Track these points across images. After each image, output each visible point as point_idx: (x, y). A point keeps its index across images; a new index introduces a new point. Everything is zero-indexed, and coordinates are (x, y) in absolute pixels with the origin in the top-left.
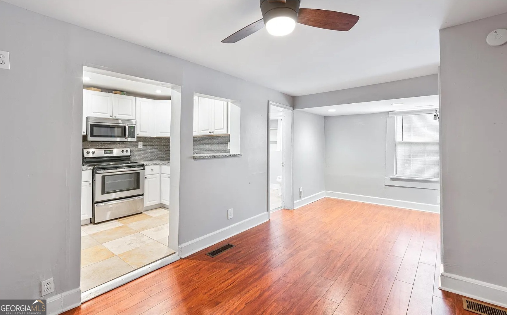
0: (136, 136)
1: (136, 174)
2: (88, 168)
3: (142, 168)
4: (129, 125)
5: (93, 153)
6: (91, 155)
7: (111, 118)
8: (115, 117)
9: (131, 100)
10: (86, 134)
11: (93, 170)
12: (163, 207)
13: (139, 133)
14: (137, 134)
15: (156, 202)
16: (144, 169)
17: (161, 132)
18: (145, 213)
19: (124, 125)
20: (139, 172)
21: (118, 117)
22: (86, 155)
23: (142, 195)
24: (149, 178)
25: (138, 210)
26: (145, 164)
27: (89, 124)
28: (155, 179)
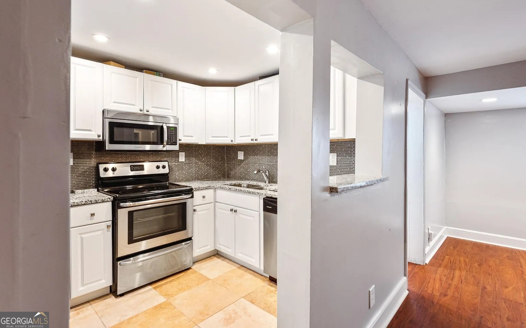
0: (178, 142)
1: (181, 205)
2: (106, 197)
3: (190, 196)
4: (168, 125)
5: (114, 170)
6: (110, 174)
7: (141, 112)
8: (147, 112)
9: (169, 84)
10: (101, 138)
11: (113, 203)
12: (217, 254)
13: (183, 138)
14: (180, 140)
15: (210, 248)
16: (192, 197)
17: (213, 137)
18: (194, 267)
19: (161, 124)
20: (186, 202)
21: (152, 111)
22: (102, 174)
23: (190, 239)
24: (199, 211)
25: (185, 265)
26: (193, 188)
27: (107, 121)
28: (207, 211)
